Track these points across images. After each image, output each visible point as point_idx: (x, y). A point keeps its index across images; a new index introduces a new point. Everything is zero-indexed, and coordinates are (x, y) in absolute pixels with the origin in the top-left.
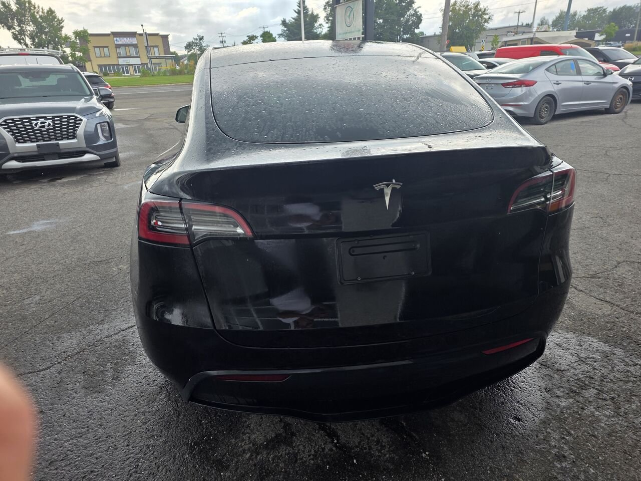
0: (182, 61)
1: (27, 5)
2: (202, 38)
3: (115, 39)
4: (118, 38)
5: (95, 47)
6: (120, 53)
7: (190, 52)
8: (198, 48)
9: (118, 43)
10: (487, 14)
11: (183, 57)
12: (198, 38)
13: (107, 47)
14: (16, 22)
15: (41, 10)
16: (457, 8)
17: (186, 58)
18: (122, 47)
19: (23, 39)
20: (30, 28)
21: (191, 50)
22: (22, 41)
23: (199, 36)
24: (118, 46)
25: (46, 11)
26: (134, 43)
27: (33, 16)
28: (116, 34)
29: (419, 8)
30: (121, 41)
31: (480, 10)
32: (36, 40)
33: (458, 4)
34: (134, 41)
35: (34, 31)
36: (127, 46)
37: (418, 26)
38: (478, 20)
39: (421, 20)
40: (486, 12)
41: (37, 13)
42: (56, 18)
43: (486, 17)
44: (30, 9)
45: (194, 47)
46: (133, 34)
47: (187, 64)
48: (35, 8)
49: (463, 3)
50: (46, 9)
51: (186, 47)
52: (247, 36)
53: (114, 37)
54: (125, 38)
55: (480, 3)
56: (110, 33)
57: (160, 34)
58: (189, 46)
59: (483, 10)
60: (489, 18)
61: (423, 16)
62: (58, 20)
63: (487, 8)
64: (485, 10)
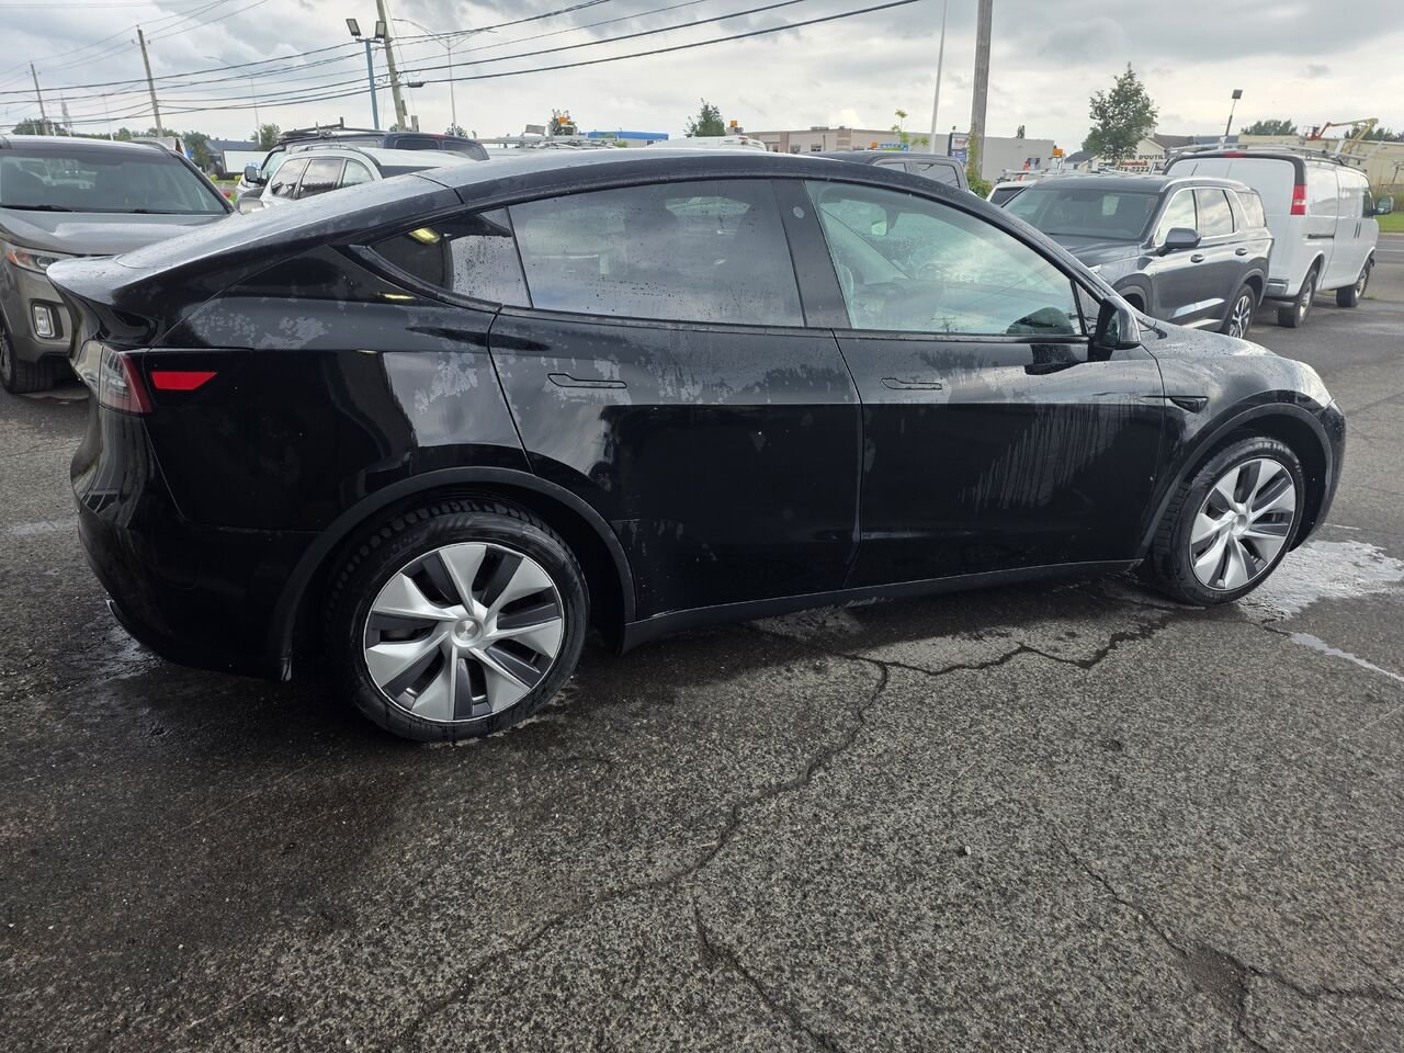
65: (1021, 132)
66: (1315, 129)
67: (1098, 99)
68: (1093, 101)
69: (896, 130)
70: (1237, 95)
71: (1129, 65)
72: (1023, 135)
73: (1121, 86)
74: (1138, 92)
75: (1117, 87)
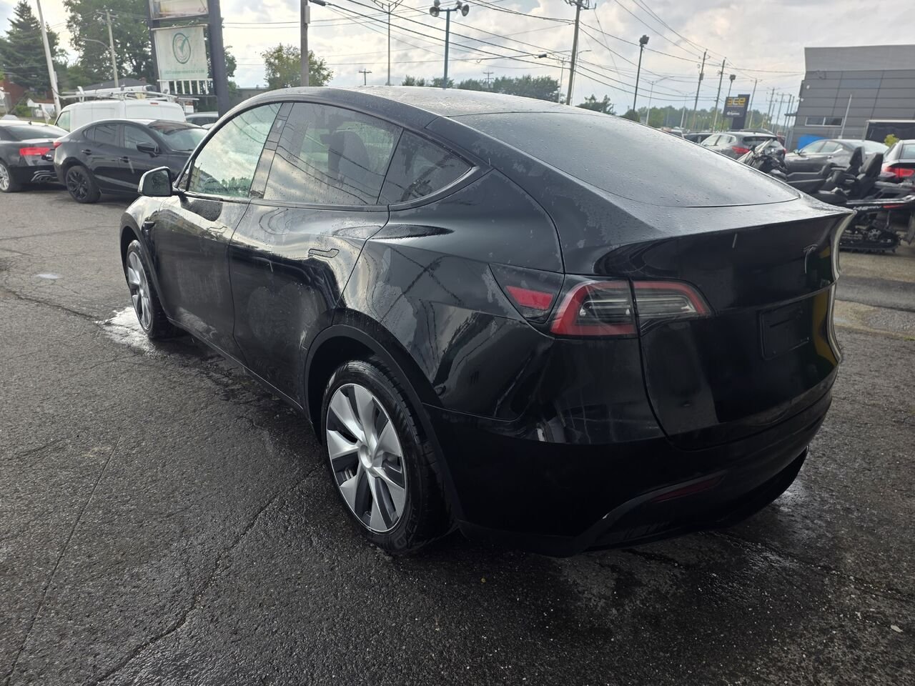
10: (325, 69)
16: (285, 56)
29: (229, 47)
31: (315, 63)
33: (285, 51)
37: (232, 73)
38: (314, 75)
39: (235, 66)
40: (324, 67)
43: (325, 73)
49: (292, 50)
55: (314, 53)
59: (319, 63)
60: (328, 75)
61: (236, 60)
63: (323, 62)
64: (321, 64)
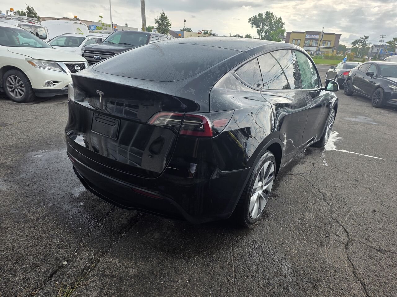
0: (347, 51)
1: (270, 15)
2: (367, 38)
3: (307, 35)
4: (308, 35)
5: (293, 39)
6: (306, 43)
7: (355, 46)
8: (361, 44)
9: (307, 38)
11: (349, 49)
12: (364, 37)
13: (300, 40)
14: (262, 24)
15: (276, 18)
17: (350, 50)
18: (308, 40)
19: (261, 33)
20: (267, 27)
21: (356, 45)
22: (260, 34)
23: (365, 36)
24: (306, 39)
25: (278, 19)
26: (317, 38)
27: (271, 21)
28: (308, 33)
30: (309, 36)
32: (267, 34)
34: (317, 37)
35: (268, 29)
36: (311, 40)
41: (273, 20)
42: (281, 22)
44: (271, 17)
45: (359, 43)
46: (318, 33)
47: (350, 53)
48: (273, 17)
50: (278, 17)
51: (353, 43)
52: (393, 38)
53: (306, 34)
54: (312, 35)
56: (305, 32)
57: (336, 34)
58: (355, 43)
62: (282, 23)
65: (126, 25)
66: (200, 31)
67: (157, 19)
68: (155, 19)
69: (100, 22)
70: (185, 21)
71: (163, 10)
72: (127, 26)
73: (162, 16)
74: (166, 18)
75: (161, 16)
